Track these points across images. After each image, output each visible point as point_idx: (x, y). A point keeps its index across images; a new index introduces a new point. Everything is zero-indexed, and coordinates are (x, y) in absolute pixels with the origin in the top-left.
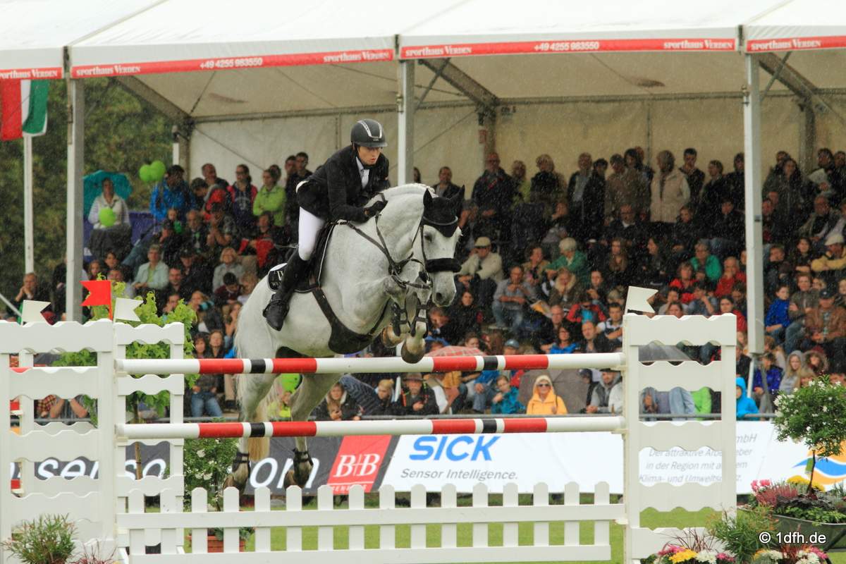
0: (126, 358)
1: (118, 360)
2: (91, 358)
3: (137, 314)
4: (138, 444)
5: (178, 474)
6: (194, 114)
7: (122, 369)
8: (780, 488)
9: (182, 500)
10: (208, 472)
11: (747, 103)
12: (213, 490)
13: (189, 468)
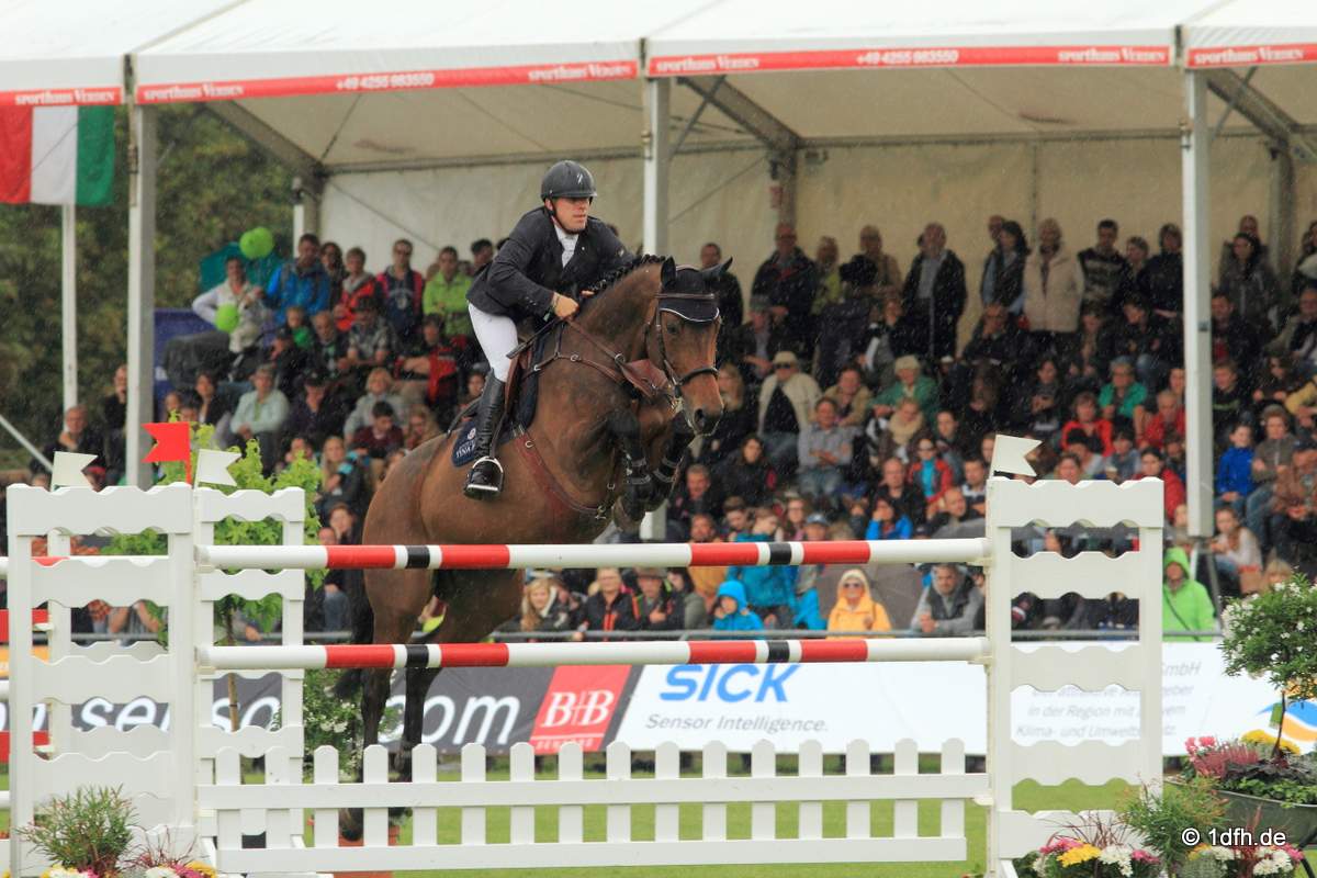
0: (215, 544)
1: (200, 546)
2: (158, 543)
3: (232, 474)
4: (233, 676)
5: (295, 724)
6: (326, 161)
7: (206, 560)
8: (1230, 749)
9: (300, 764)
10: (340, 721)
11: (1188, 147)
12: (349, 748)
13: (311, 714)
